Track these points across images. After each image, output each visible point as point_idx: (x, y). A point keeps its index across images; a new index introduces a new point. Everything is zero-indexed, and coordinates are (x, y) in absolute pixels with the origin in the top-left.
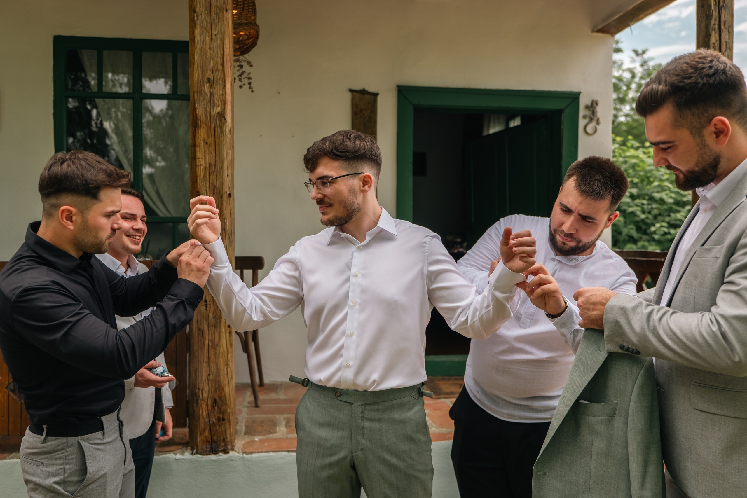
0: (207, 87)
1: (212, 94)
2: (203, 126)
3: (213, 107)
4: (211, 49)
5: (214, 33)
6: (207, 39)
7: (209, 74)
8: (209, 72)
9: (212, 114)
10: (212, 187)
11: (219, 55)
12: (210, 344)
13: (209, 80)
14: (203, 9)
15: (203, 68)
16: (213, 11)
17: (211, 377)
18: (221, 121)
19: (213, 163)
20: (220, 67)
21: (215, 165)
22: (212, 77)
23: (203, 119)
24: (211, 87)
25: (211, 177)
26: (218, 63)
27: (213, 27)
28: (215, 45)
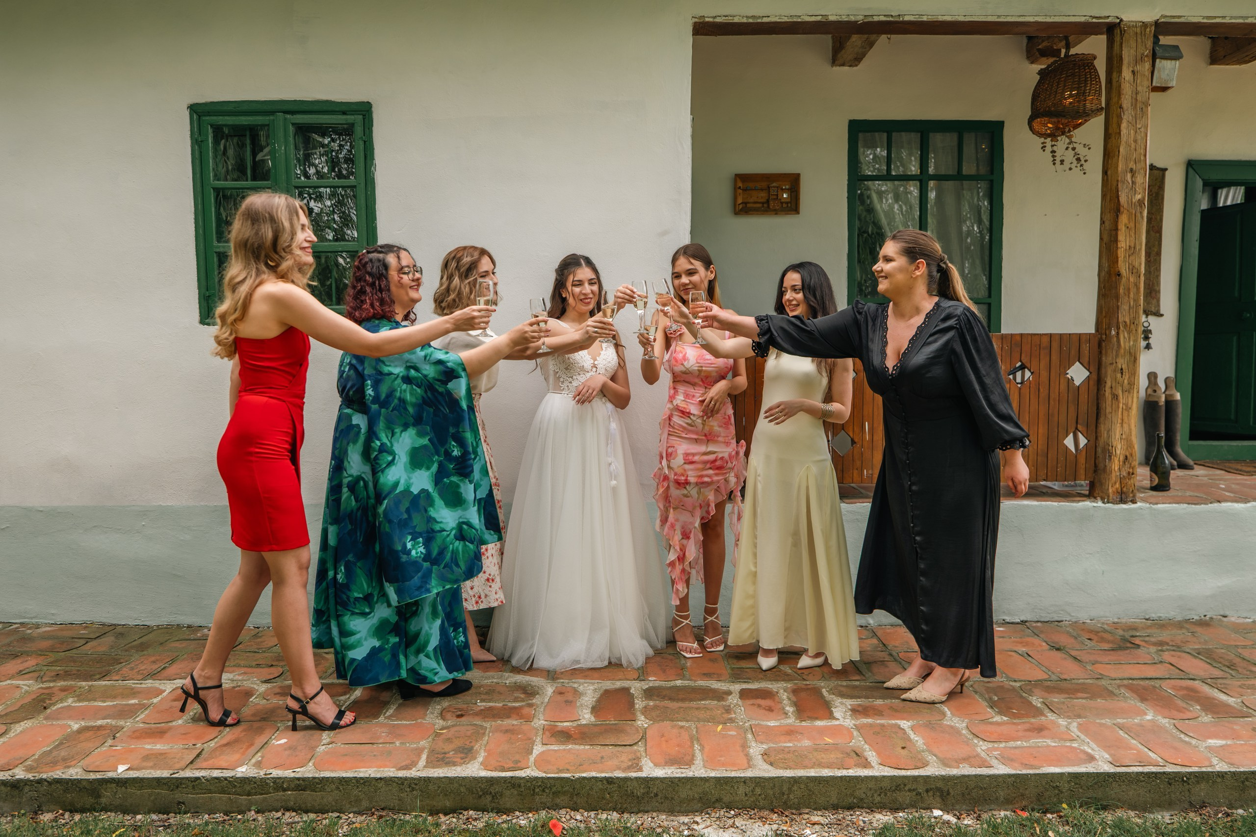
0: (1129, 175)
1: (1133, 183)
2: (1125, 212)
3: (1135, 194)
4: (1135, 141)
5: (1138, 126)
6: (1132, 132)
7: (1132, 165)
8: (1132, 163)
9: (1134, 200)
10: (1131, 267)
11: (1143, 147)
12: (1124, 407)
13: (1131, 170)
14: (1130, 105)
15: (1127, 159)
16: (1138, 105)
17: (1124, 436)
18: (1141, 207)
19: (1133, 245)
20: (1142, 158)
21: (1135, 248)
22: (1134, 167)
23: (1126, 206)
24: (1132, 176)
25: (1131, 258)
26: (1141, 154)
27: (1138, 121)
28: (1139, 137)
